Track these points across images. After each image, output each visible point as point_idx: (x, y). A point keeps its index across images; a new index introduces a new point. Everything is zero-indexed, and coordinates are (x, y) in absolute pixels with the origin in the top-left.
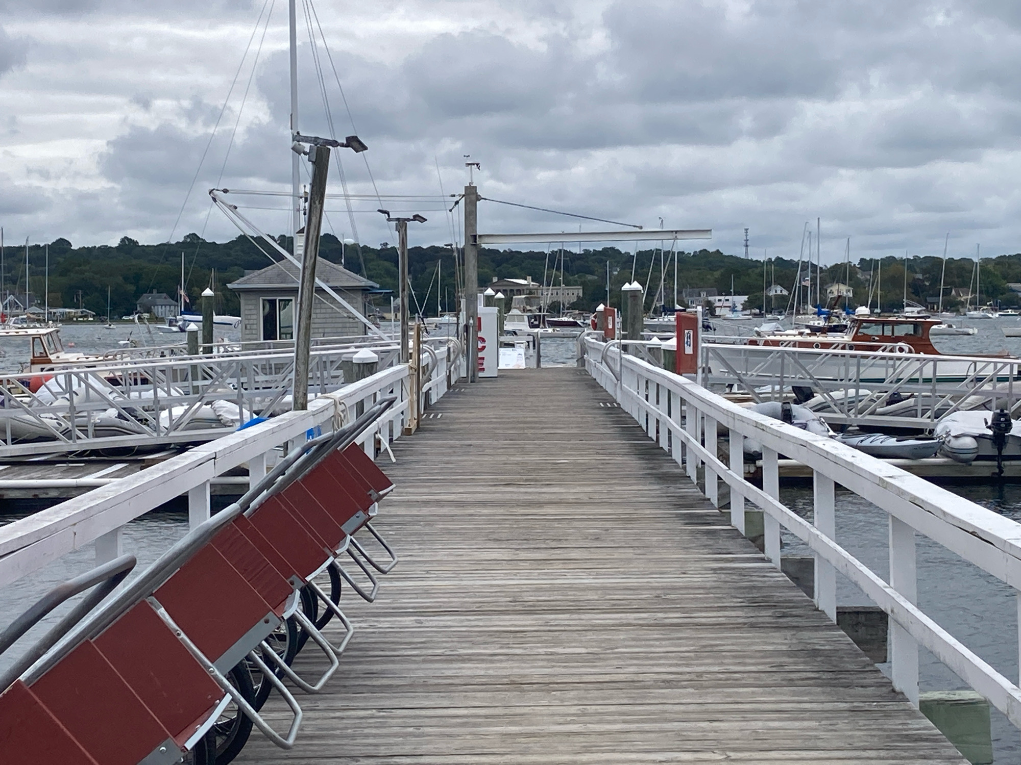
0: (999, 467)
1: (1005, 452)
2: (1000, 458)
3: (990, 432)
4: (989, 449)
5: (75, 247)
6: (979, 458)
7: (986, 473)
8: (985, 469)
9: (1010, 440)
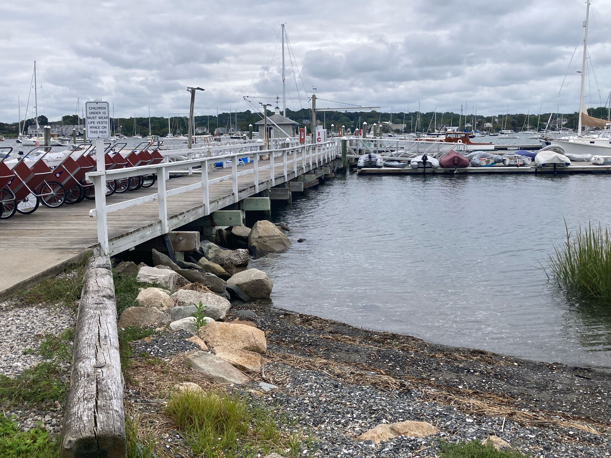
0: (424, 170)
1: (426, 166)
2: (425, 168)
3: (422, 161)
4: (422, 165)
6: (419, 167)
7: (421, 172)
8: (421, 170)
9: (428, 163)
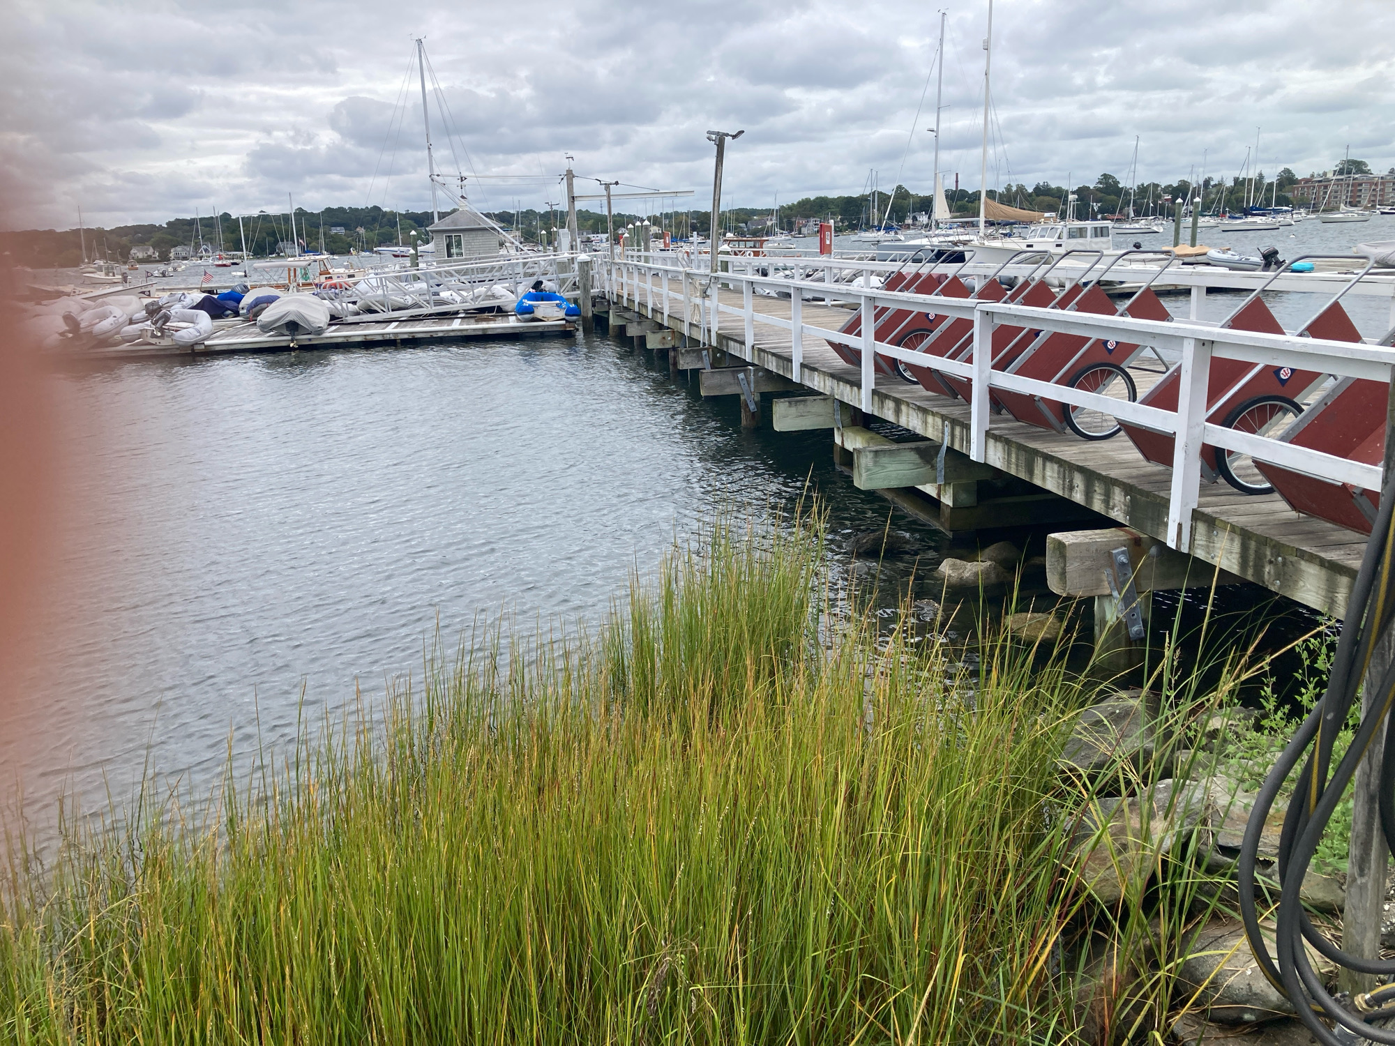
5: (233, 217)
